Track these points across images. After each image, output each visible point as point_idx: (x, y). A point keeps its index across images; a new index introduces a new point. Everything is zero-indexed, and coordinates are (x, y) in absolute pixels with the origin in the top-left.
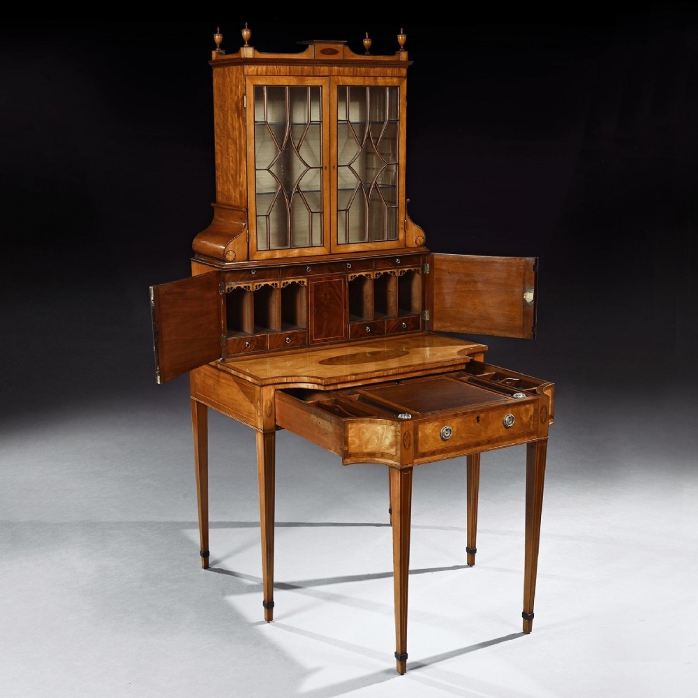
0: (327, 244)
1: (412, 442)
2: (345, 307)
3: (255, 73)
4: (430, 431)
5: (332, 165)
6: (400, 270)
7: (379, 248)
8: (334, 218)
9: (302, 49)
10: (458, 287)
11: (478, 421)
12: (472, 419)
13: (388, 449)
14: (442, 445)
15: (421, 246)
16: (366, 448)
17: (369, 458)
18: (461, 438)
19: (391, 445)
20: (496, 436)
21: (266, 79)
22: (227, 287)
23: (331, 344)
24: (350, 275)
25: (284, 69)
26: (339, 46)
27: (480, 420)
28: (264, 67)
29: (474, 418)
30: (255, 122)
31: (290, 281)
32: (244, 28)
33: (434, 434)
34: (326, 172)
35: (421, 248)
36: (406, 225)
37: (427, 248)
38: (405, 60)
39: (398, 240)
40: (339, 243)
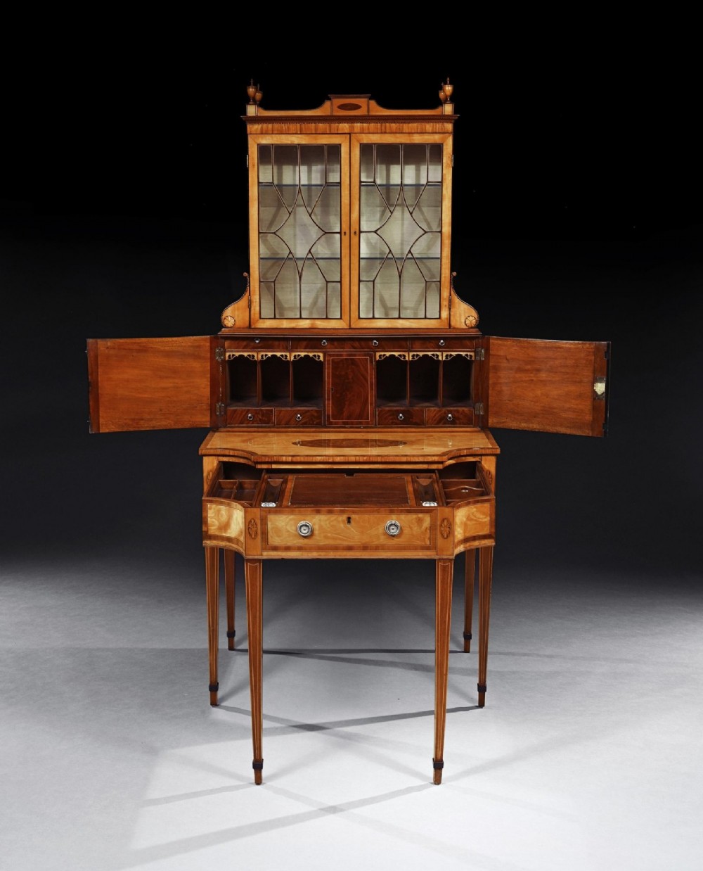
0: (346, 317)
1: (259, 532)
2: (372, 389)
3: (259, 132)
4: (284, 524)
5: (352, 231)
6: (445, 354)
8: (355, 289)
9: (316, 104)
10: (518, 375)
11: (350, 522)
12: (341, 519)
14: (297, 541)
15: (472, 328)
16: (225, 532)
18: (327, 537)
19: (242, 532)
20: (376, 543)
21: (272, 137)
22: (227, 354)
23: (351, 427)
24: (378, 354)
25: (294, 127)
26: (362, 101)
27: (352, 521)
28: (270, 126)
29: (344, 517)
30: (259, 182)
31: (303, 354)
32: (250, 85)
33: (288, 528)
34: (346, 239)
35: (472, 330)
36: (451, 302)
37: (480, 330)
38: (450, 114)
39: (440, 318)
40: (361, 317)
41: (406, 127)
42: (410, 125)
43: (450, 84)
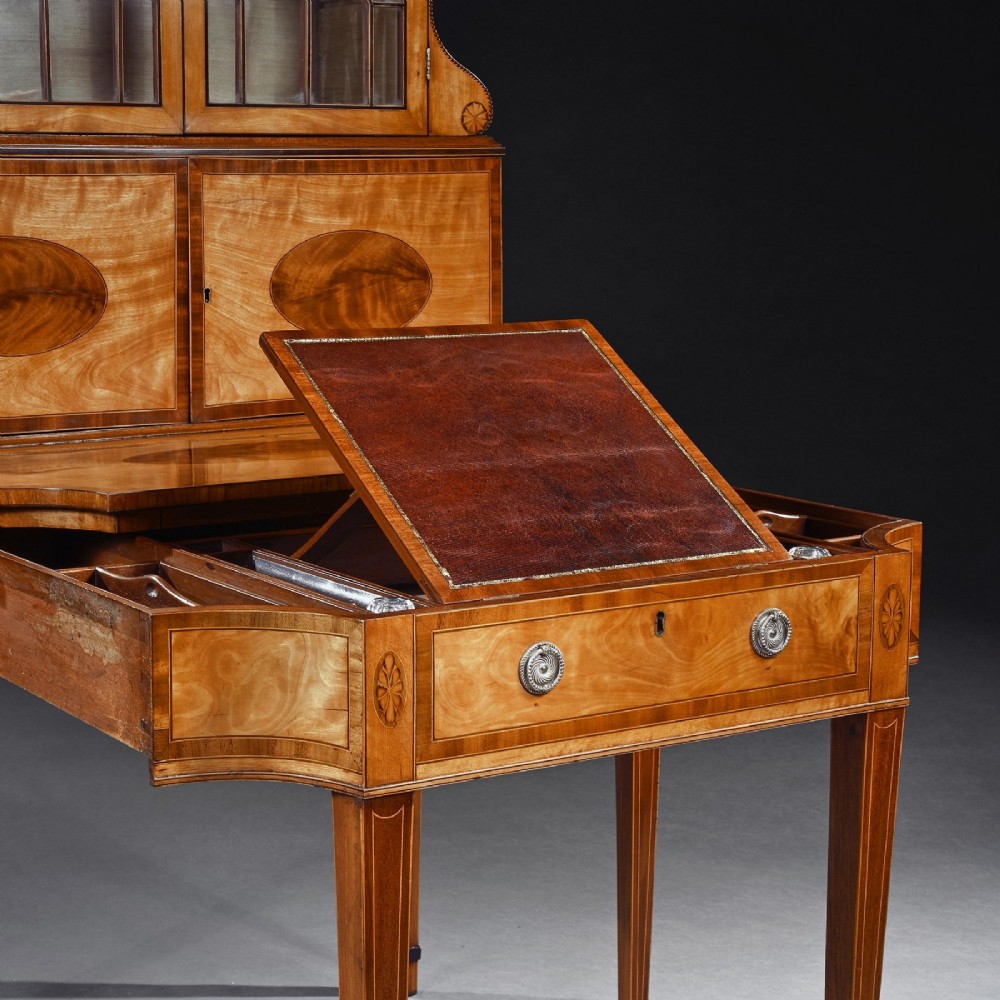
0: (172, 99)
1: (408, 697)
4: (480, 659)
7: (345, 128)
8: (194, 17)
11: (660, 628)
12: (637, 623)
13: (320, 724)
14: (523, 713)
15: (478, 134)
16: (239, 723)
17: (250, 762)
18: (598, 689)
19: (331, 711)
20: (726, 687)
27: (667, 625)
29: (646, 617)
33: (494, 671)
35: (477, 141)
36: (430, 64)
37: (497, 141)
39: (405, 108)
40: (212, 100)
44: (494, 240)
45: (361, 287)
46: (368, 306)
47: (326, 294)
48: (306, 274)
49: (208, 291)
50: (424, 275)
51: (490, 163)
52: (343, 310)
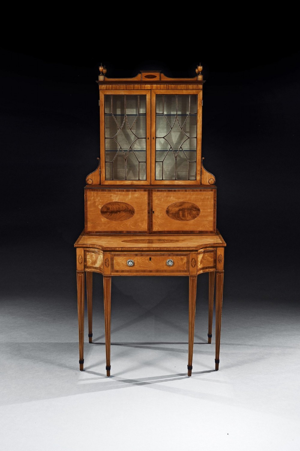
0: (149, 179)
3: (105, 89)
5: (152, 137)
7: (183, 184)
8: (153, 165)
9: (134, 75)
15: (212, 184)
21: (112, 91)
25: (123, 86)
26: (157, 74)
28: (111, 86)
30: (105, 113)
32: (100, 66)
34: (149, 141)
35: (212, 186)
36: (201, 172)
37: (216, 186)
38: (201, 80)
39: (196, 180)
40: (156, 179)
41: (179, 86)
42: (181, 85)
43: (201, 65)
44: (214, 204)
45: (185, 212)
46: (186, 215)
47: (178, 213)
48: (173, 209)
49: (153, 212)
50: (199, 210)
51: (214, 190)
52: (181, 216)
